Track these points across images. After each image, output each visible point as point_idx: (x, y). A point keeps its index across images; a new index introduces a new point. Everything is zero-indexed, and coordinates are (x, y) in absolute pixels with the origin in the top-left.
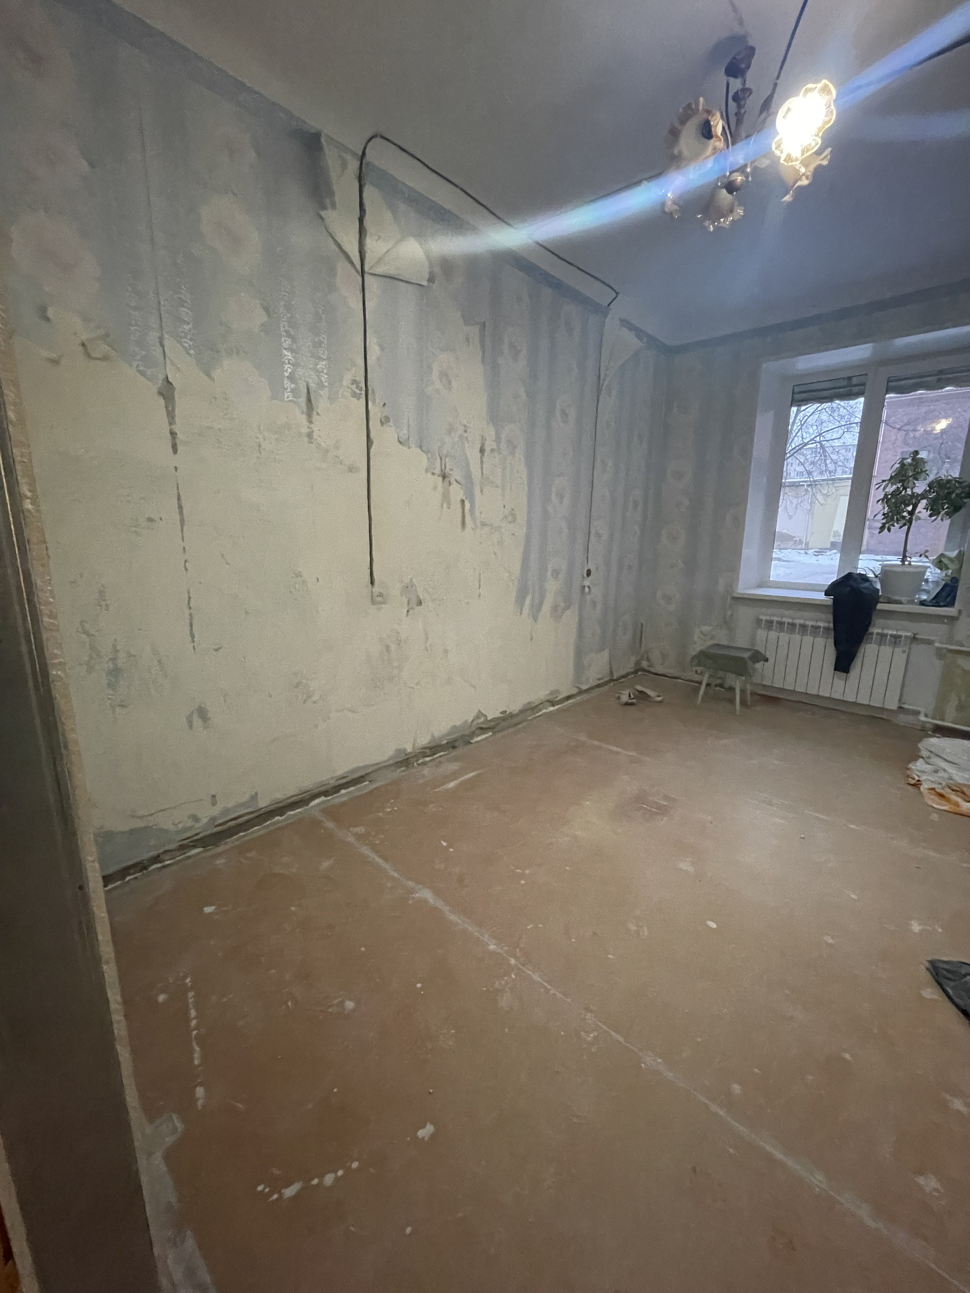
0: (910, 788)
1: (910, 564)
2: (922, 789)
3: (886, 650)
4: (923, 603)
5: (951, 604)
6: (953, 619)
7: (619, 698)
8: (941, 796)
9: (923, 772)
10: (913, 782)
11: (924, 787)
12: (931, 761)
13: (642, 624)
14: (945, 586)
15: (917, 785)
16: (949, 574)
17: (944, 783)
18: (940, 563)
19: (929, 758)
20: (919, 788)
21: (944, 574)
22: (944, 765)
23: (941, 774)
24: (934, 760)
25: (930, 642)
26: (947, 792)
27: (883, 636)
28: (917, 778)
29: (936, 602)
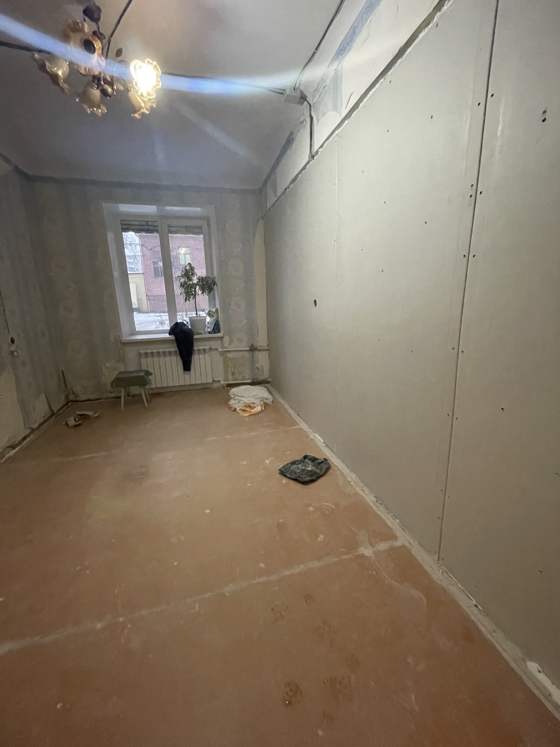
0: (233, 412)
1: (200, 316)
2: (237, 411)
3: (202, 356)
4: (209, 333)
5: (219, 331)
6: (221, 338)
7: (67, 424)
8: (244, 411)
9: (235, 404)
10: (233, 409)
11: (238, 409)
12: (235, 398)
13: (62, 371)
14: (215, 324)
15: (235, 410)
16: (215, 319)
17: (243, 406)
18: (210, 314)
19: (234, 397)
20: (236, 411)
21: (213, 319)
22: (240, 398)
23: (241, 402)
24: (236, 398)
25: (217, 349)
26: (245, 408)
27: (199, 350)
28: (234, 407)
29: (215, 332)
